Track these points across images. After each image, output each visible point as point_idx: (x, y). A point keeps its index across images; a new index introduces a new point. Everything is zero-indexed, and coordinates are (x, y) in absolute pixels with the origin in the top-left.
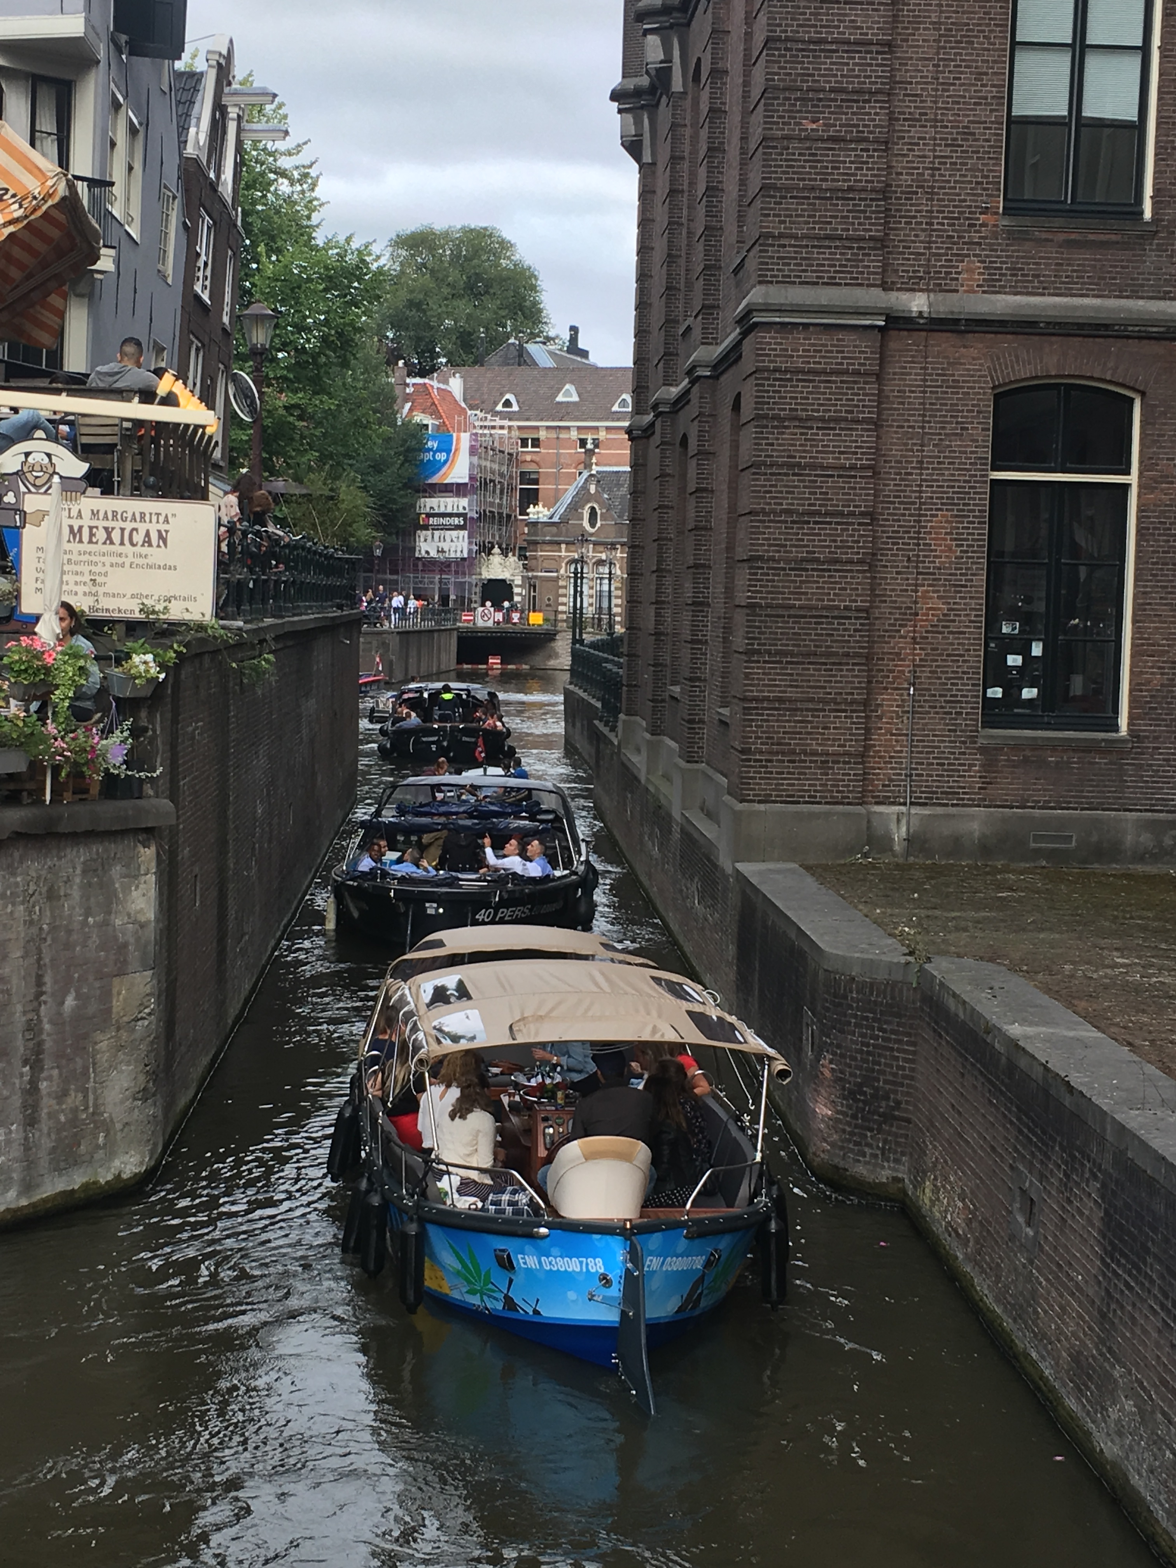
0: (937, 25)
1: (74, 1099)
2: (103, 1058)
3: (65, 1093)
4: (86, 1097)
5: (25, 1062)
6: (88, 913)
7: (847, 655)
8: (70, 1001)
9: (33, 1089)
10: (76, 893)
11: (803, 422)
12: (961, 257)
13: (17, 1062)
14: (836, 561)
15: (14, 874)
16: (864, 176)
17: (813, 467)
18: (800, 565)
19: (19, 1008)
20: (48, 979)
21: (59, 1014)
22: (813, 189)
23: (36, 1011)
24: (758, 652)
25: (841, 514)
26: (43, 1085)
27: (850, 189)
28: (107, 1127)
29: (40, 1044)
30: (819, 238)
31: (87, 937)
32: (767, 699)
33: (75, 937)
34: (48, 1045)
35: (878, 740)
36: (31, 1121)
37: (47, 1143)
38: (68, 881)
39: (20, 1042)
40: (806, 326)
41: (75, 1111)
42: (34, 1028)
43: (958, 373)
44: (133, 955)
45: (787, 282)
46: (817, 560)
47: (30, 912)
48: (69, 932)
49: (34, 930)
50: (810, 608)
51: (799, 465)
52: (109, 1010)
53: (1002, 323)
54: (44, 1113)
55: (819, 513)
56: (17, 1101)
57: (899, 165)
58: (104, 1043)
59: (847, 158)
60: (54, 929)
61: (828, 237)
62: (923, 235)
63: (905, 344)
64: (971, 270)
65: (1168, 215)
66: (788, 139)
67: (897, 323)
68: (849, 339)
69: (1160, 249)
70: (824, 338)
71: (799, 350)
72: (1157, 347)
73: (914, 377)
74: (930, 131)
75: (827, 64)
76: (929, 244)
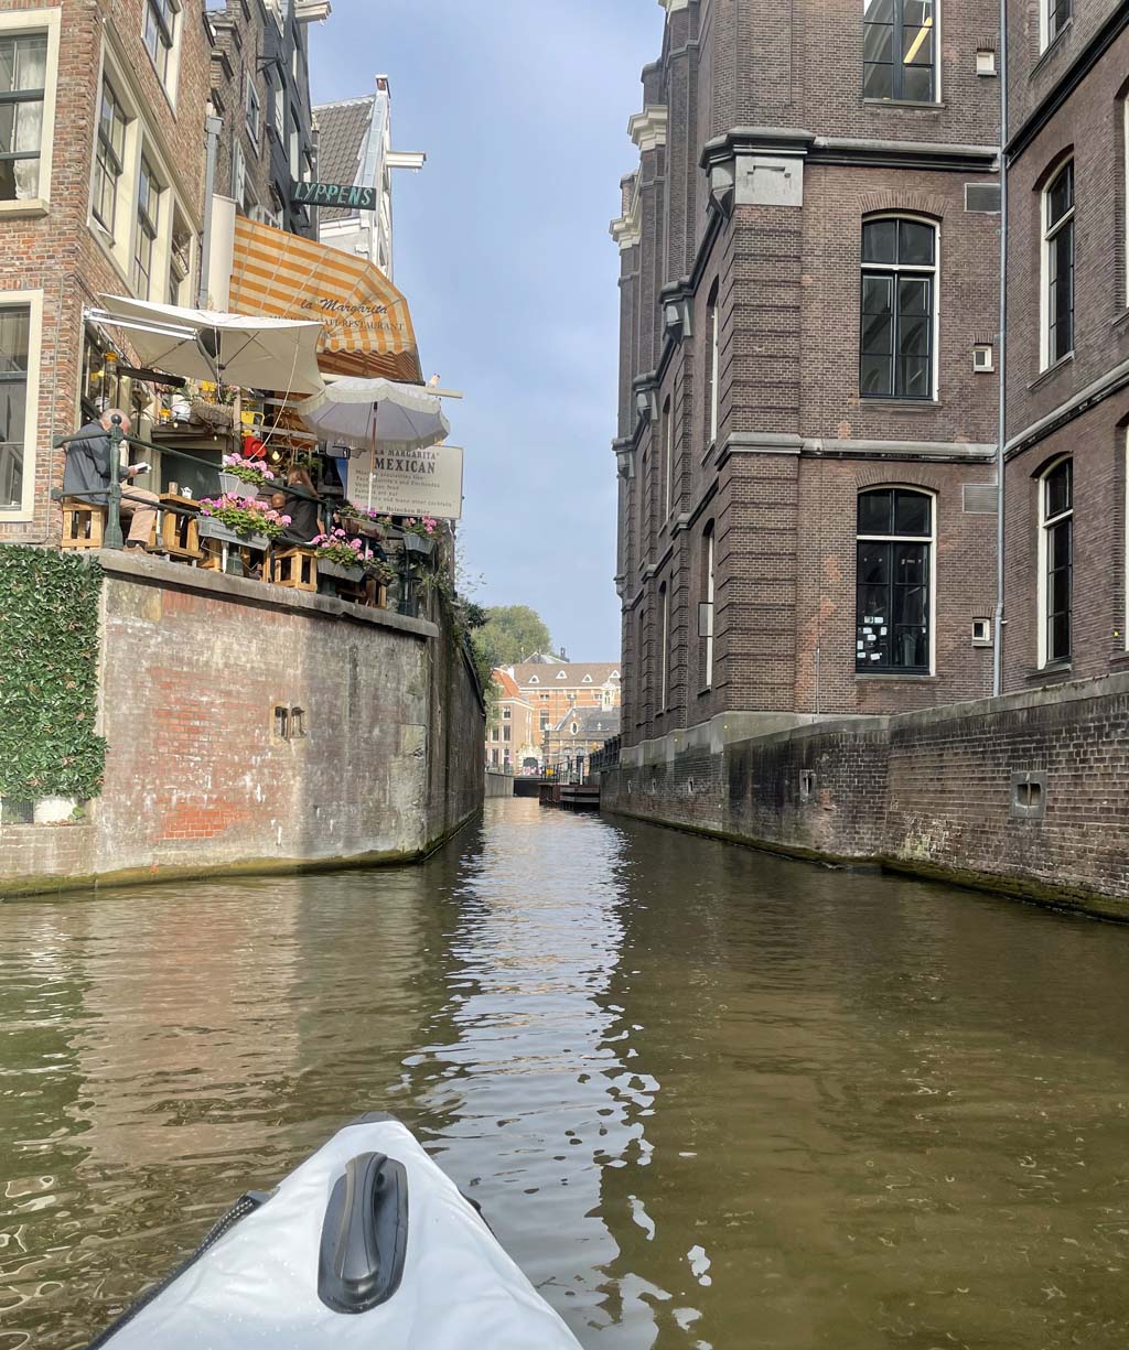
0: (822, 301)
1: (378, 794)
2: (395, 772)
3: (372, 789)
4: (385, 794)
6: (387, 680)
7: (783, 630)
8: (376, 732)
11: (757, 505)
12: (839, 420)
14: (776, 579)
16: (786, 376)
17: (763, 529)
18: (757, 582)
20: (363, 716)
21: (370, 738)
22: (760, 382)
23: (356, 732)
24: (735, 629)
25: (780, 554)
26: (360, 780)
27: (780, 382)
28: (396, 814)
29: (359, 754)
30: (763, 407)
31: (387, 695)
32: (741, 654)
33: (379, 692)
34: (363, 756)
35: (801, 678)
36: (352, 801)
37: (361, 817)
38: (377, 656)
39: (346, 750)
40: (758, 454)
41: (378, 801)
42: (354, 743)
43: (839, 481)
44: (414, 714)
45: (747, 430)
46: (766, 579)
48: (376, 689)
49: (355, 682)
50: (763, 605)
51: (756, 528)
52: (399, 744)
53: (863, 454)
55: (767, 554)
58: (395, 764)
59: (778, 365)
61: (768, 408)
62: (818, 409)
63: (808, 465)
64: (844, 427)
65: (948, 398)
66: (747, 356)
67: (806, 455)
68: (782, 461)
69: (945, 416)
70: (768, 461)
71: (753, 467)
72: (945, 468)
73: (815, 482)
74: (820, 355)
75: (766, 317)
76: (821, 413)
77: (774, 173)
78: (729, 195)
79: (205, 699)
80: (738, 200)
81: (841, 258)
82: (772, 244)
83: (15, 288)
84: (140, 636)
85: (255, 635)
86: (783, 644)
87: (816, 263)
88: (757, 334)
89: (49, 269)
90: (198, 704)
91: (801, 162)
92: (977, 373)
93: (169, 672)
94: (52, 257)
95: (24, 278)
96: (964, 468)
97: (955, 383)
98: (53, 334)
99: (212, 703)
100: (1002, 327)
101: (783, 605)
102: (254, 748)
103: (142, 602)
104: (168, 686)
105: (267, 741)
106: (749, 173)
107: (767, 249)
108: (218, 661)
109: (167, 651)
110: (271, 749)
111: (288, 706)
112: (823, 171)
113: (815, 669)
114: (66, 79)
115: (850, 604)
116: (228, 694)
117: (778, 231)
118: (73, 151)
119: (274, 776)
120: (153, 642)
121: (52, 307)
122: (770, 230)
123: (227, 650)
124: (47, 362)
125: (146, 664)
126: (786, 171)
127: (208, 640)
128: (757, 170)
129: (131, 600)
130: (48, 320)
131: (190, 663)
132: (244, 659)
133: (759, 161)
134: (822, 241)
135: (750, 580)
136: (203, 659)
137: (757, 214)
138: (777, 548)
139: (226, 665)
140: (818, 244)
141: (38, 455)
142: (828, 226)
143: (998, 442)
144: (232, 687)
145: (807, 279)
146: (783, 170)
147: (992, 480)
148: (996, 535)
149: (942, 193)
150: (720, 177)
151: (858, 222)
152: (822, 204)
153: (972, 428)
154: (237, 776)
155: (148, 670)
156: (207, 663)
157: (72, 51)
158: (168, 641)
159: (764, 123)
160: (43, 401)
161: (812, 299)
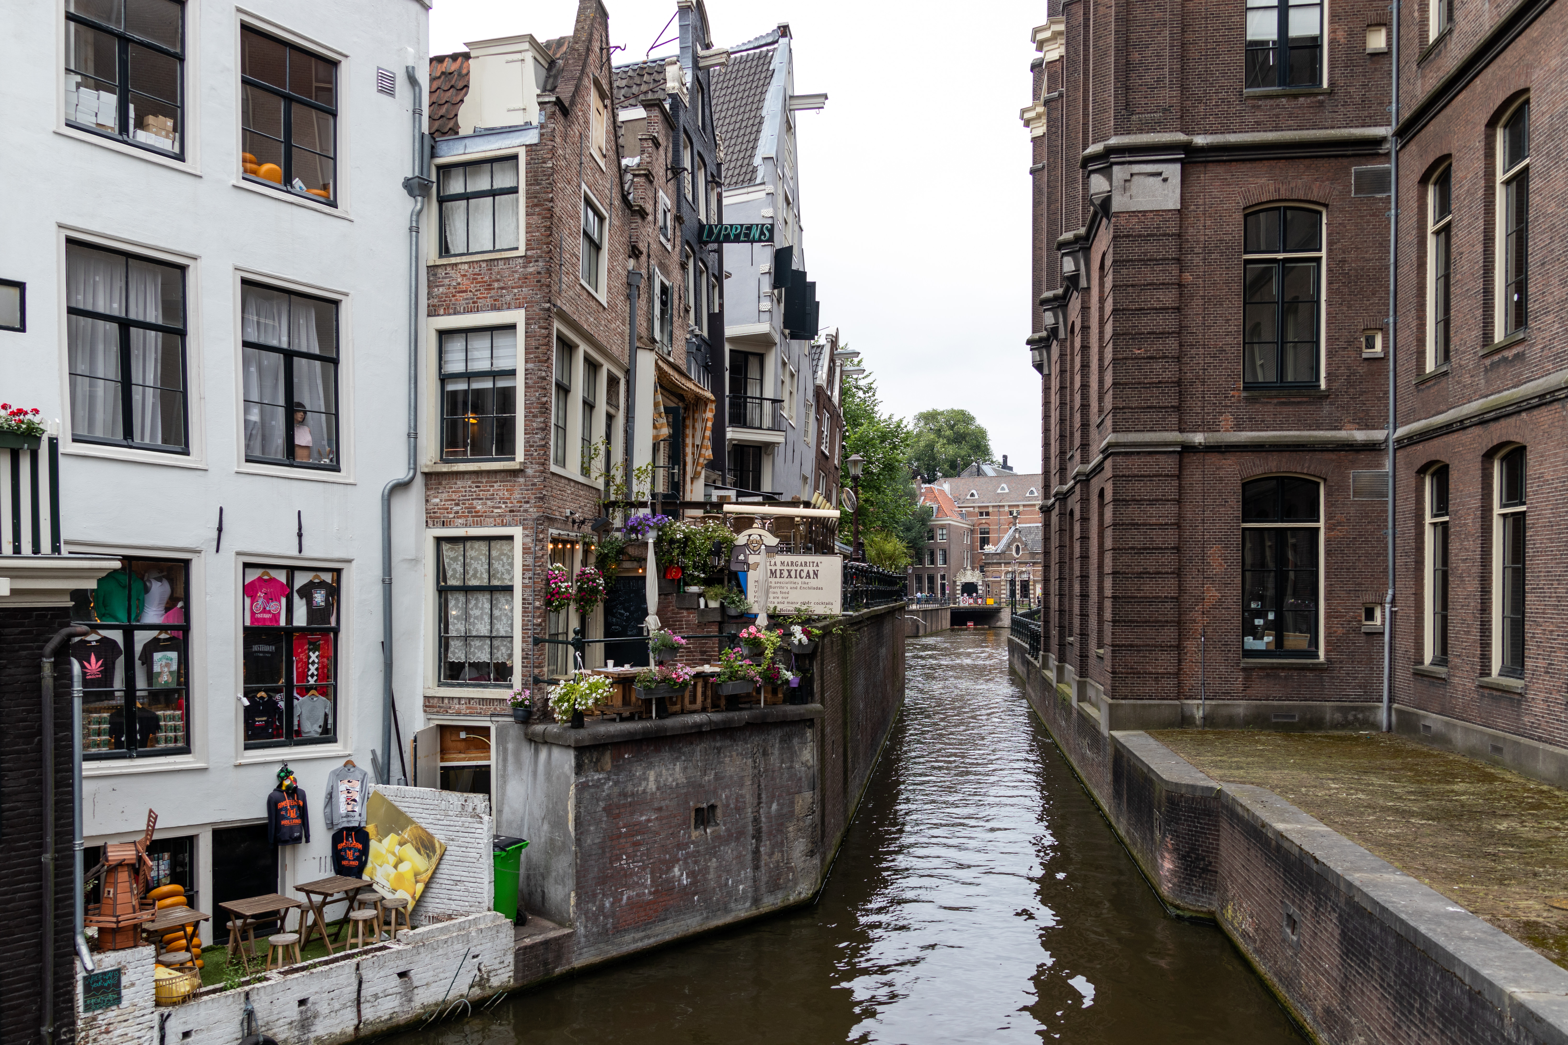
0: (1200, 297)
1: (777, 856)
2: (791, 835)
3: (773, 853)
4: (783, 855)
5: (753, 838)
6: (782, 762)
7: (1167, 622)
8: (774, 806)
9: (756, 852)
10: (776, 752)
11: (1139, 502)
12: (1221, 413)
13: (749, 838)
14: (1159, 573)
15: (746, 743)
16: (1167, 375)
17: (1145, 524)
18: (1139, 576)
19: (750, 810)
20: (764, 796)
21: (769, 813)
22: (1140, 381)
23: (758, 812)
24: (1119, 621)
25: (1161, 549)
26: (762, 849)
27: (1160, 382)
28: (794, 871)
29: (760, 828)
30: (1144, 408)
31: (782, 774)
32: (1124, 645)
33: (776, 774)
34: (765, 828)
35: (1185, 666)
36: (756, 868)
37: (764, 879)
38: (773, 746)
39: (750, 828)
40: (1138, 453)
41: (778, 862)
42: (756, 820)
43: (1222, 473)
44: (805, 783)
45: (1128, 430)
46: (1148, 573)
47: (755, 762)
48: (773, 771)
49: (756, 771)
51: (1137, 524)
52: (793, 812)
53: (1245, 446)
54: (763, 863)
55: (1148, 549)
56: (749, 857)
57: (1185, 369)
58: (791, 828)
59: (1157, 366)
60: (766, 771)
61: (1148, 408)
62: (1200, 404)
63: (1192, 459)
64: (1227, 420)
65: (1336, 385)
66: (1126, 358)
67: (1188, 449)
68: (1162, 458)
69: (1331, 404)
70: (1148, 459)
71: (1135, 465)
72: (1333, 456)
73: (1198, 476)
74: (1201, 351)
75: (1145, 320)
76: (1203, 407)
77: (1152, 179)
78: (1106, 202)
79: (644, 818)
80: (1116, 206)
81: (1222, 253)
82: (1151, 249)
83: (503, 526)
84: (598, 785)
85: (677, 759)
86: (1169, 635)
87: (1197, 260)
88: (1137, 337)
89: (526, 511)
90: (639, 823)
91: (1178, 166)
92: (1366, 359)
93: (618, 807)
94: (527, 502)
95: (508, 518)
96: (1351, 456)
97: (1343, 370)
98: (530, 561)
99: (649, 821)
100: (1391, 313)
101: (1166, 597)
102: (680, 846)
103: (598, 760)
104: (618, 816)
105: (690, 837)
106: (1126, 181)
107: (1145, 254)
108: (652, 786)
109: (616, 790)
110: (693, 842)
111: (705, 806)
112: (1202, 169)
113: (1199, 657)
114: (530, 366)
115: (1234, 593)
116: (660, 809)
117: (1156, 235)
118: (538, 422)
119: (696, 862)
120: (606, 787)
121: (528, 540)
122: (1148, 235)
123: (659, 775)
124: (527, 581)
125: (602, 804)
126: (1164, 176)
127: (644, 774)
128: (1135, 178)
129: (591, 761)
130: (526, 550)
131: (633, 794)
132: (670, 779)
133: (1136, 168)
134: (1202, 238)
135: (1133, 574)
136: (641, 789)
137: (1135, 220)
138: (1159, 542)
139: (658, 788)
140: (1198, 242)
141: (523, 650)
142: (1208, 223)
143: (1388, 428)
144: (663, 804)
145: (1188, 277)
146: (1160, 174)
147: (1383, 466)
148: (1386, 520)
149: (1328, 179)
150: (1098, 184)
151: (1239, 217)
152: (1201, 202)
153: (1361, 415)
154: (670, 869)
155: (604, 809)
156: (644, 792)
157: (534, 343)
158: (616, 783)
159: (1141, 131)
160: (525, 611)
161: (1192, 296)
